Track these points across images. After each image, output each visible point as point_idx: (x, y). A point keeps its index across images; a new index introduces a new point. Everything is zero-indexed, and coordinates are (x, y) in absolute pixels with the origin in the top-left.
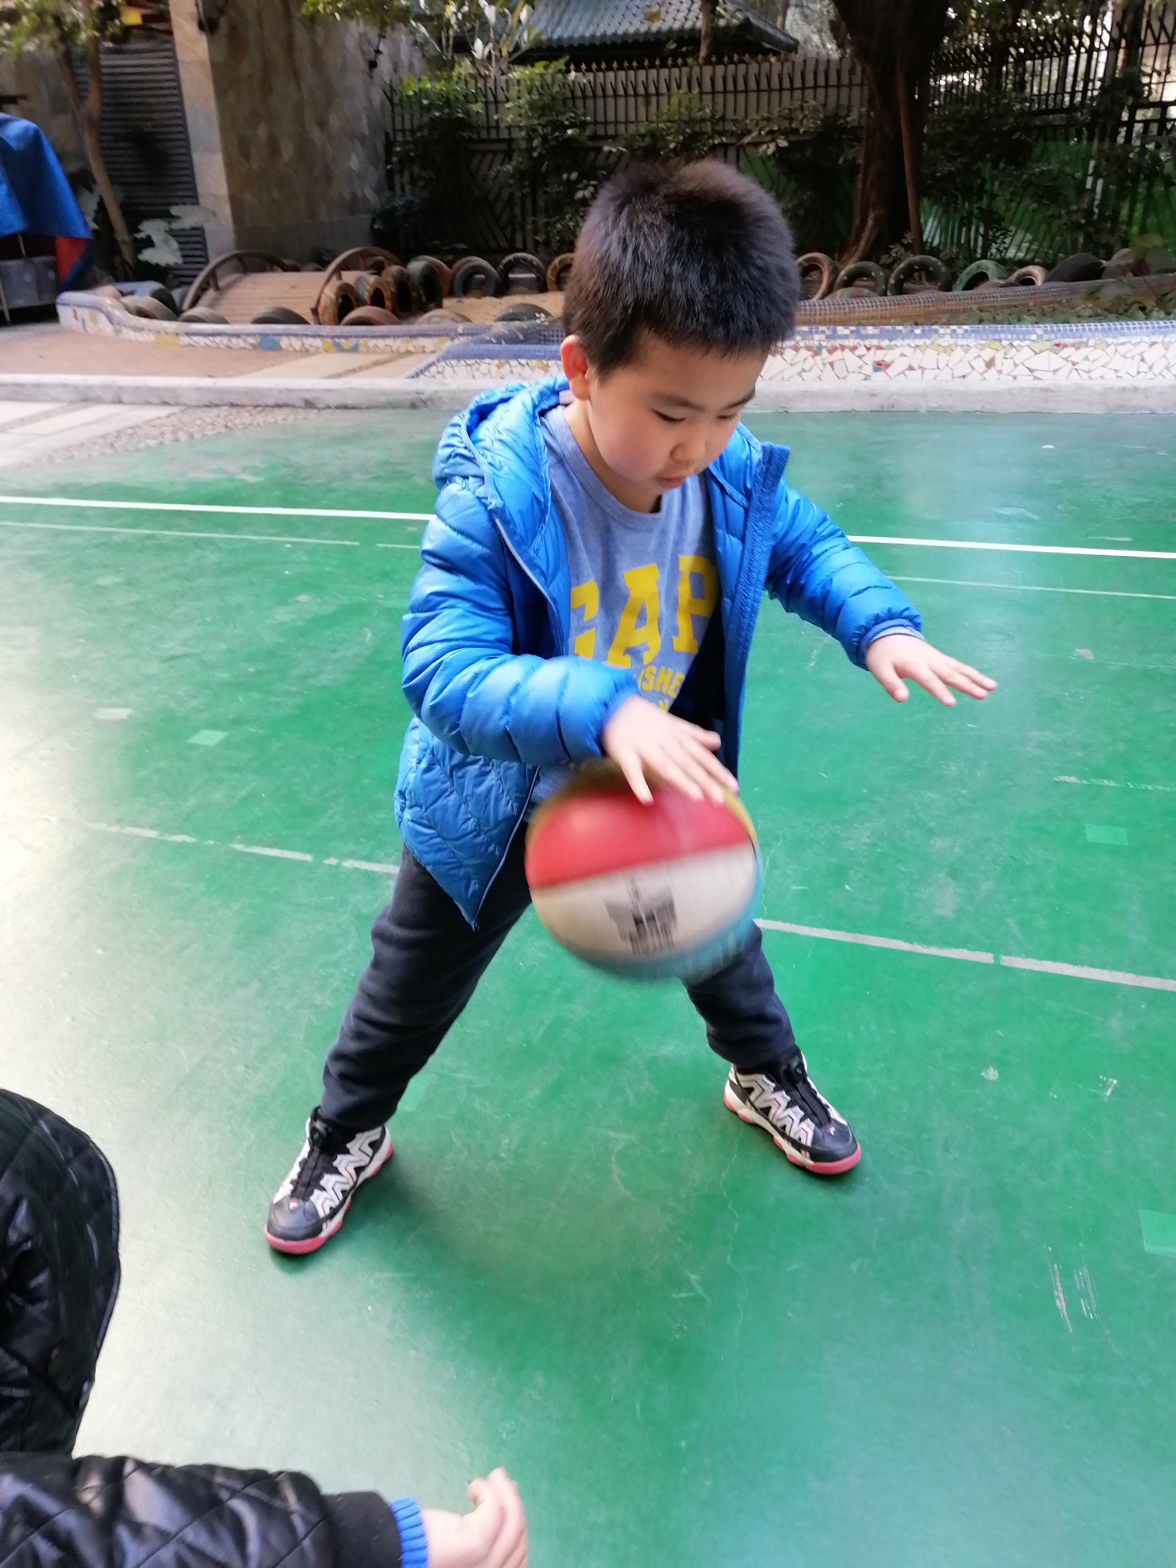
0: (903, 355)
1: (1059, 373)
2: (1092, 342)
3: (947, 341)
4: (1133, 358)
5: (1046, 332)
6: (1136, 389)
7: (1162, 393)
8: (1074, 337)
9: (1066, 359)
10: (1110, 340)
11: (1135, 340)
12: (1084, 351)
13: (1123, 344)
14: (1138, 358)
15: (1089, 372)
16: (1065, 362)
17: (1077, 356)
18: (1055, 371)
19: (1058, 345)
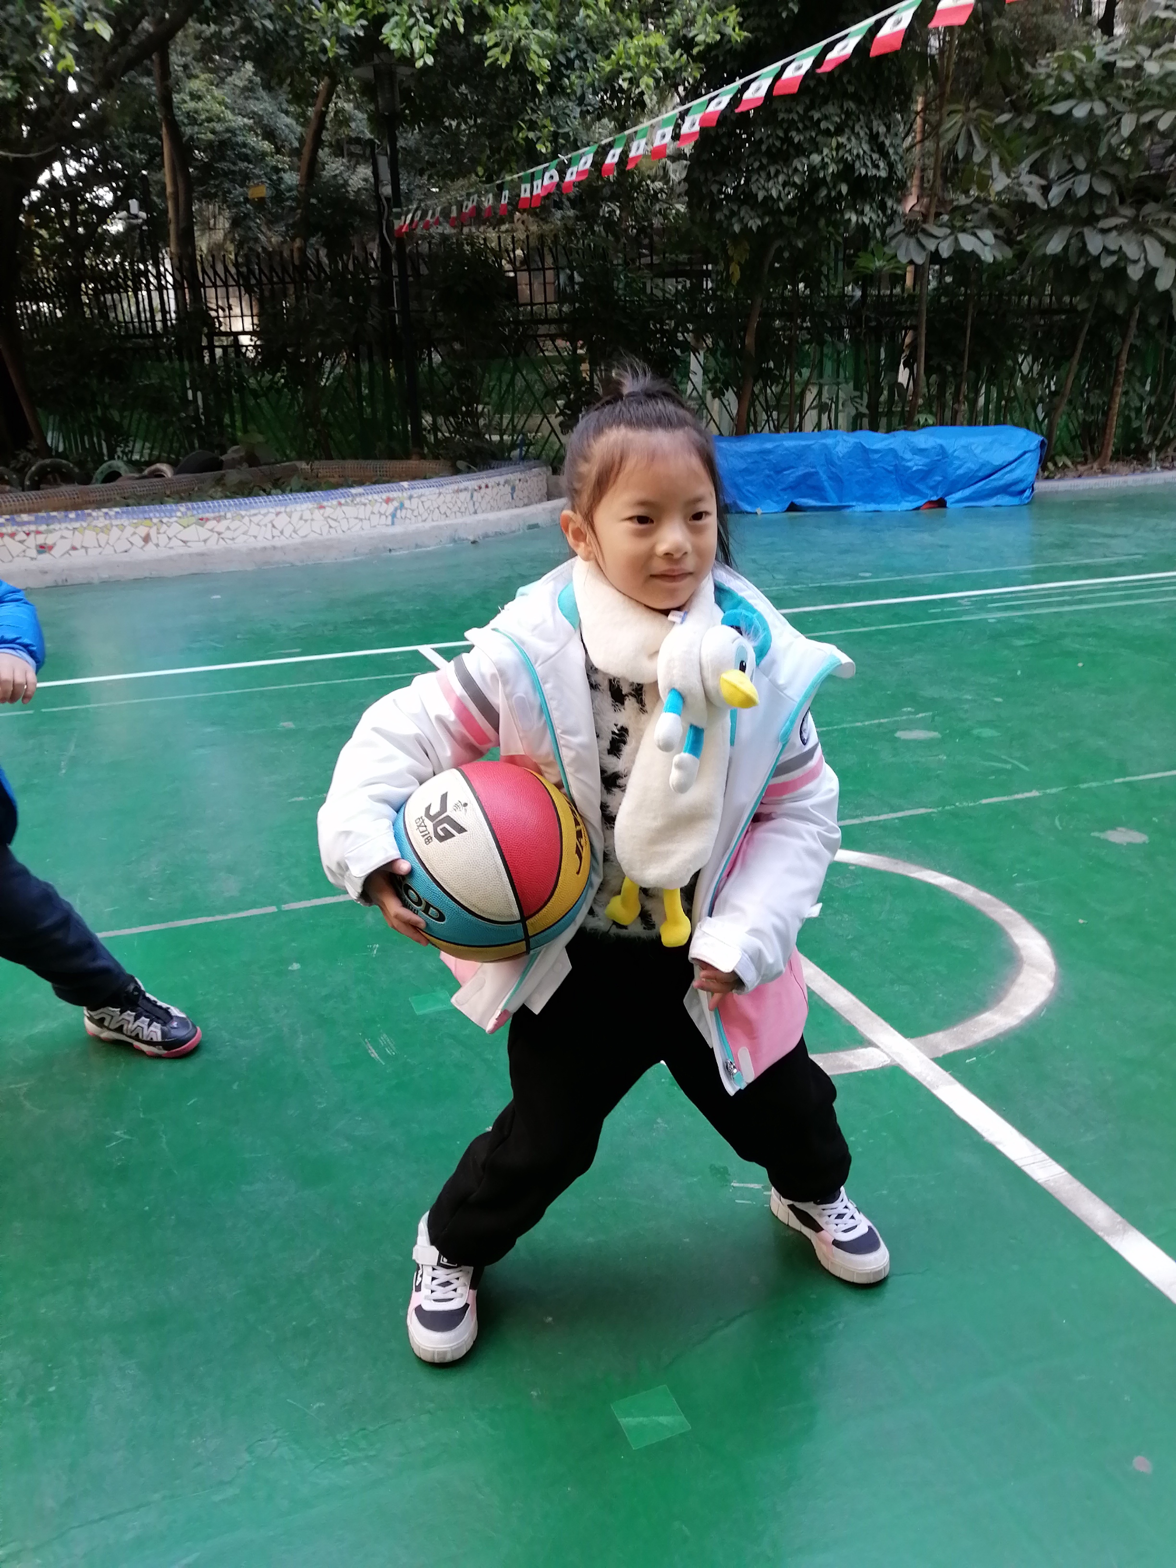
0: (62, 537)
1: (209, 542)
2: (229, 515)
3: (101, 522)
4: (266, 525)
5: (188, 509)
6: (274, 548)
7: (295, 550)
8: (213, 512)
9: (212, 530)
10: (243, 513)
11: (263, 511)
12: (224, 523)
13: (255, 515)
14: (270, 525)
15: (233, 539)
16: (210, 533)
17: (221, 526)
18: (205, 541)
19: (201, 519)
